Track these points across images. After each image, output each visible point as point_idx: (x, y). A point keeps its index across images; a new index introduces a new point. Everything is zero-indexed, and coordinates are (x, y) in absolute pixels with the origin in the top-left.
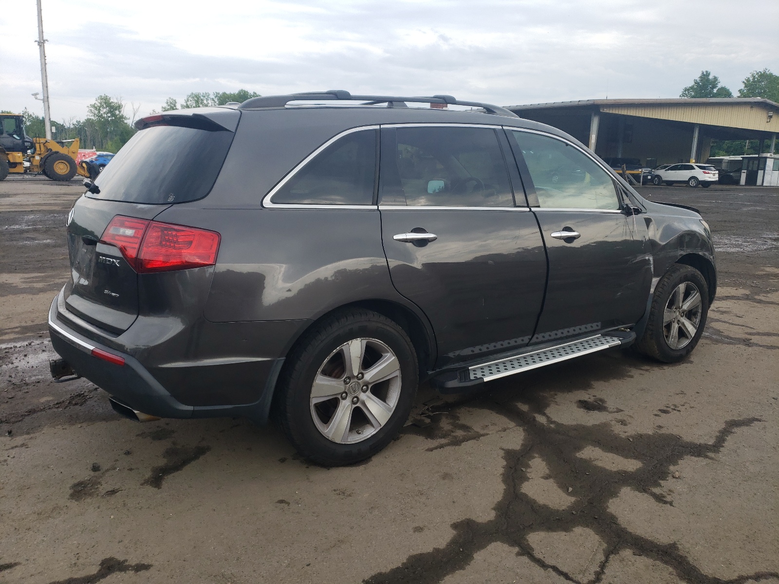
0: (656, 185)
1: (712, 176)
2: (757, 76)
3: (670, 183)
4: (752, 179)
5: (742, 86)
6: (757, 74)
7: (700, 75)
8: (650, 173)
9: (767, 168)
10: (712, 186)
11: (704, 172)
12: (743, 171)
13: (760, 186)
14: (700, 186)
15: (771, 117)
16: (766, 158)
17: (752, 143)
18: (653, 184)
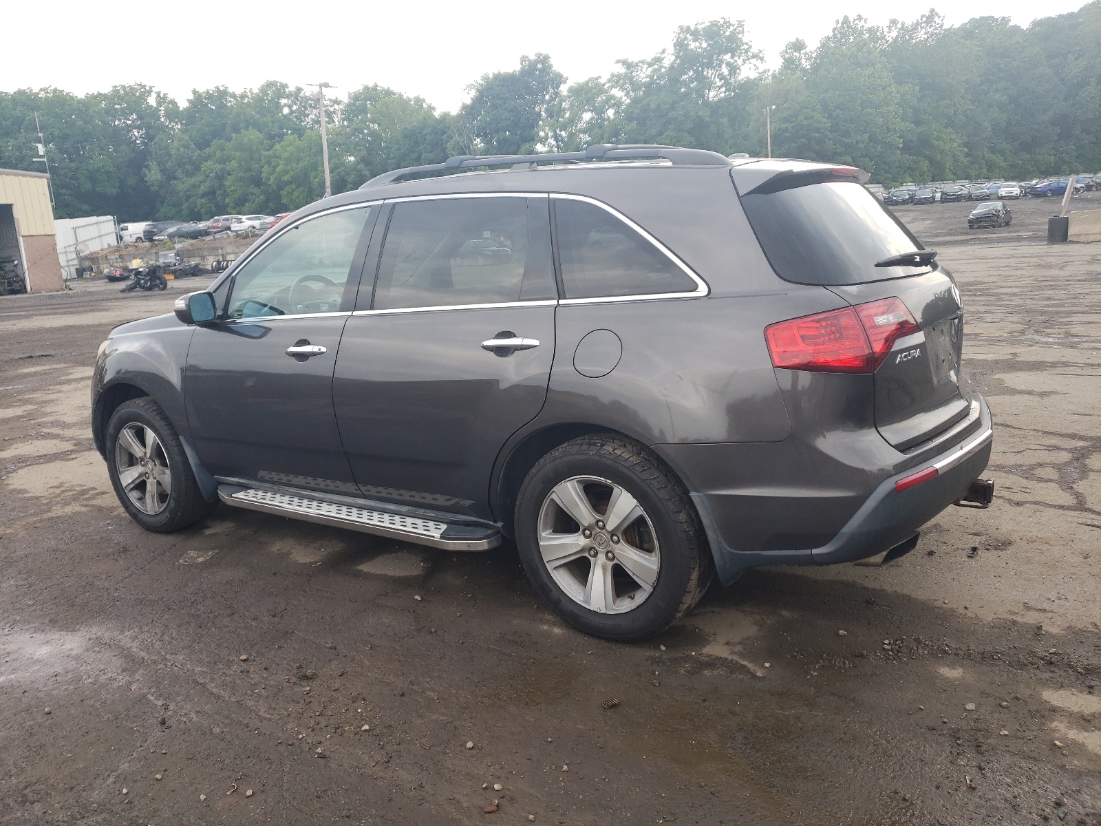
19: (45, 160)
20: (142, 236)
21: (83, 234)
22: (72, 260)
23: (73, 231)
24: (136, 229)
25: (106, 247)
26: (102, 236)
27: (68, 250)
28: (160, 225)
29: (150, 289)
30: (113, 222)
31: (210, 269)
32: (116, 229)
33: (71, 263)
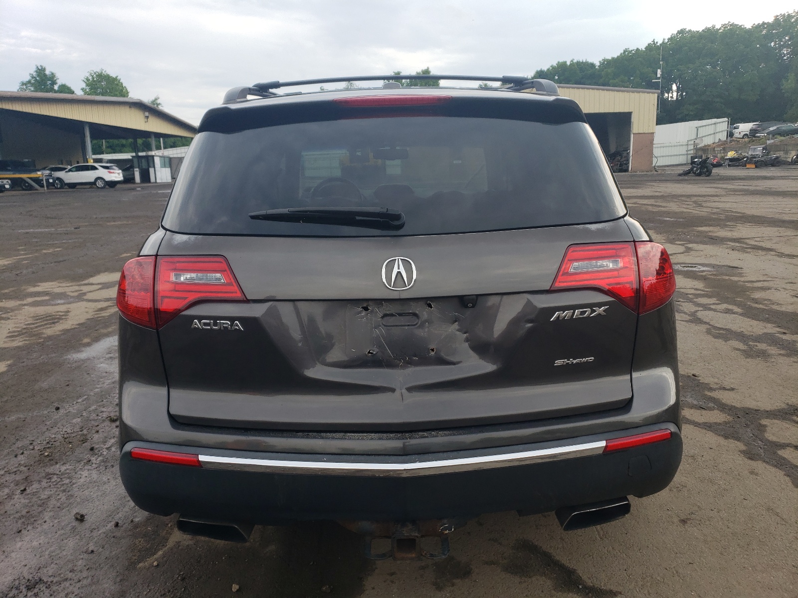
0: (58, 188)
1: (117, 175)
2: (95, 76)
3: (73, 186)
4: (145, 177)
5: (84, 85)
6: (95, 73)
7: (35, 69)
8: (50, 175)
9: (156, 166)
10: (118, 186)
11: (109, 172)
12: (135, 169)
13: (154, 183)
14: (107, 187)
15: (147, 117)
16: (153, 156)
17: (108, 142)
18: (54, 187)
19: (660, 80)
20: (748, 133)
21: (702, 132)
22: (690, 150)
23: (696, 129)
24: (745, 128)
25: (717, 141)
26: (717, 133)
27: (690, 143)
28: (765, 124)
29: (699, 175)
30: (727, 123)
31: (790, 161)
32: (728, 128)
33: (689, 152)
